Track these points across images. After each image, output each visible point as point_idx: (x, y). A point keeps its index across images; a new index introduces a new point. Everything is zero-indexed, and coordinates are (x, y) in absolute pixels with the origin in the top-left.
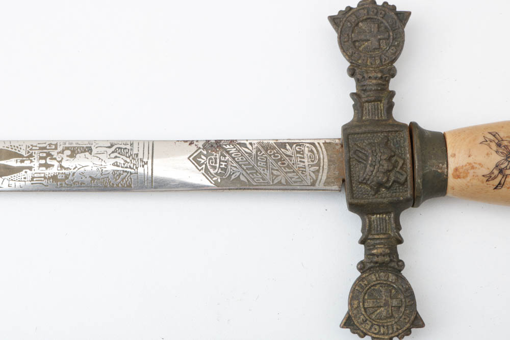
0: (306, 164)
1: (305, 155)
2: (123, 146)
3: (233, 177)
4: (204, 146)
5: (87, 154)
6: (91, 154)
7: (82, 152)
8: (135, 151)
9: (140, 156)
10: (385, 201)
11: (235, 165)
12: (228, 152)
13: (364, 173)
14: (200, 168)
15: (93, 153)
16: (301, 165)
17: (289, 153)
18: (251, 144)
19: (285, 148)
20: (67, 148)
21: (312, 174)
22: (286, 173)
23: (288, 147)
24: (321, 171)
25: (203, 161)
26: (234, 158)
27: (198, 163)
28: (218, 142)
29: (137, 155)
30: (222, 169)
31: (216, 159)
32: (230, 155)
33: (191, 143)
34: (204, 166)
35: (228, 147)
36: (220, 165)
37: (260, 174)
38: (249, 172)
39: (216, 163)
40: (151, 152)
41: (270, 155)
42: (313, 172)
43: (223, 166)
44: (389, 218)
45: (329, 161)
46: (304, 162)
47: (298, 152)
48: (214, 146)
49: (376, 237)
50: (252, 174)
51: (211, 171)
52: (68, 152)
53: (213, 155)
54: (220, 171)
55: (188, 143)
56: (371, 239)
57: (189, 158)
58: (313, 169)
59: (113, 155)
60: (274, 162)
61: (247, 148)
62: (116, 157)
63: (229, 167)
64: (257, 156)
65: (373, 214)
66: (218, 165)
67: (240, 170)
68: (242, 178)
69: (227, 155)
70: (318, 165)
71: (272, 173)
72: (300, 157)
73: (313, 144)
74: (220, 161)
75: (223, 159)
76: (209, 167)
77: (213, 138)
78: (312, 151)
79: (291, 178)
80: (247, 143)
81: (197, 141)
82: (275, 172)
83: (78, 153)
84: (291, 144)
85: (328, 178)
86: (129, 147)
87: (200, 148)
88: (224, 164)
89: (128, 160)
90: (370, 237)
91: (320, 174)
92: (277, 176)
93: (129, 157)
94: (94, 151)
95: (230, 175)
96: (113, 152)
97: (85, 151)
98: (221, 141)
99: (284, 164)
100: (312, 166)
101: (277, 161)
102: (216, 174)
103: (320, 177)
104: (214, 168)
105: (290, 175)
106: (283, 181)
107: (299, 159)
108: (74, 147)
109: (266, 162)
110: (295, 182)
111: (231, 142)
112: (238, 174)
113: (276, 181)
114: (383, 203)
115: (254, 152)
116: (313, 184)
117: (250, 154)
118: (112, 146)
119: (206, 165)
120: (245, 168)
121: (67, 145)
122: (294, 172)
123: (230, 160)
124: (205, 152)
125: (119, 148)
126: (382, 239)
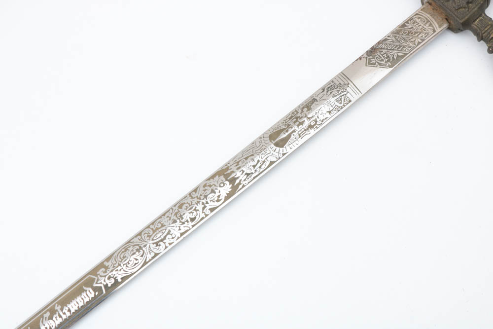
0: (422, 25)
1: (418, 21)
2: (330, 86)
3: (395, 57)
4: (367, 55)
5: (315, 102)
6: (317, 101)
7: (312, 104)
8: (338, 83)
9: (342, 83)
10: (476, 9)
11: (391, 51)
12: (382, 48)
13: (455, 4)
14: (376, 66)
15: (318, 100)
16: (420, 27)
17: (410, 27)
18: (389, 36)
19: (406, 26)
20: (303, 108)
21: (430, 27)
22: (418, 36)
23: (407, 24)
24: (432, 23)
25: (374, 62)
26: (387, 49)
27: (373, 64)
28: (372, 48)
29: (340, 84)
30: (387, 58)
31: (379, 56)
32: (384, 49)
33: (360, 58)
34: (377, 63)
35: (379, 46)
36: (384, 57)
37: (406, 46)
38: (400, 49)
39: (381, 58)
40: (345, 77)
41: (402, 34)
42: (429, 26)
43: (386, 56)
44: (483, 17)
45: (431, 16)
46: (420, 25)
47: (414, 23)
48: (372, 51)
49: (486, 29)
50: (402, 49)
51: (382, 62)
52: (305, 109)
53: (376, 55)
54: (386, 60)
55: (359, 60)
56: (484, 33)
57: (366, 66)
58: (427, 25)
59: (329, 93)
60: (407, 36)
61: (389, 40)
62: (331, 93)
63: (389, 54)
64: (397, 39)
65: (474, 21)
66: (383, 58)
67: (396, 52)
68: (400, 54)
69: (382, 50)
70: (428, 21)
71: (411, 41)
72: (417, 24)
73: (417, 14)
74: (382, 55)
75: (382, 53)
76: (379, 62)
77: (368, 48)
78: (419, 18)
79: (422, 36)
80: (386, 37)
81: (362, 55)
82: (412, 40)
83: (311, 106)
84: (407, 22)
85: (438, 23)
86: (332, 84)
87: (367, 57)
88: (385, 55)
89: (338, 89)
90: (483, 32)
91: (433, 25)
92: (415, 41)
93: (337, 88)
94: (318, 99)
95: (393, 58)
96: (327, 92)
97: (313, 102)
98: (373, 46)
99: (412, 33)
100: (426, 24)
101: (408, 34)
102: (386, 62)
103: (434, 26)
104: (382, 60)
105: (420, 36)
106: (420, 41)
107: (417, 26)
108: (306, 105)
109: (403, 39)
110: (425, 37)
111: (379, 43)
112: (396, 54)
113: (416, 44)
114: (476, 11)
115: (394, 39)
116: (434, 31)
117: (393, 41)
118: (324, 90)
119: (378, 62)
120: (396, 49)
121: (302, 107)
122: (420, 33)
123: (386, 51)
124: (371, 57)
125: (328, 88)
126: (489, 28)
